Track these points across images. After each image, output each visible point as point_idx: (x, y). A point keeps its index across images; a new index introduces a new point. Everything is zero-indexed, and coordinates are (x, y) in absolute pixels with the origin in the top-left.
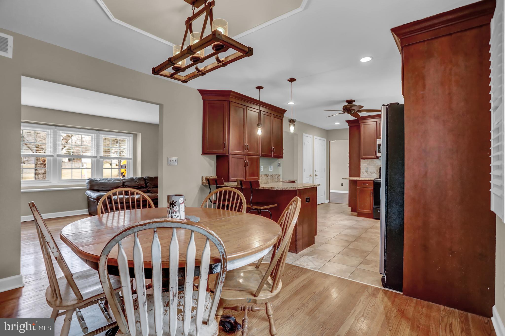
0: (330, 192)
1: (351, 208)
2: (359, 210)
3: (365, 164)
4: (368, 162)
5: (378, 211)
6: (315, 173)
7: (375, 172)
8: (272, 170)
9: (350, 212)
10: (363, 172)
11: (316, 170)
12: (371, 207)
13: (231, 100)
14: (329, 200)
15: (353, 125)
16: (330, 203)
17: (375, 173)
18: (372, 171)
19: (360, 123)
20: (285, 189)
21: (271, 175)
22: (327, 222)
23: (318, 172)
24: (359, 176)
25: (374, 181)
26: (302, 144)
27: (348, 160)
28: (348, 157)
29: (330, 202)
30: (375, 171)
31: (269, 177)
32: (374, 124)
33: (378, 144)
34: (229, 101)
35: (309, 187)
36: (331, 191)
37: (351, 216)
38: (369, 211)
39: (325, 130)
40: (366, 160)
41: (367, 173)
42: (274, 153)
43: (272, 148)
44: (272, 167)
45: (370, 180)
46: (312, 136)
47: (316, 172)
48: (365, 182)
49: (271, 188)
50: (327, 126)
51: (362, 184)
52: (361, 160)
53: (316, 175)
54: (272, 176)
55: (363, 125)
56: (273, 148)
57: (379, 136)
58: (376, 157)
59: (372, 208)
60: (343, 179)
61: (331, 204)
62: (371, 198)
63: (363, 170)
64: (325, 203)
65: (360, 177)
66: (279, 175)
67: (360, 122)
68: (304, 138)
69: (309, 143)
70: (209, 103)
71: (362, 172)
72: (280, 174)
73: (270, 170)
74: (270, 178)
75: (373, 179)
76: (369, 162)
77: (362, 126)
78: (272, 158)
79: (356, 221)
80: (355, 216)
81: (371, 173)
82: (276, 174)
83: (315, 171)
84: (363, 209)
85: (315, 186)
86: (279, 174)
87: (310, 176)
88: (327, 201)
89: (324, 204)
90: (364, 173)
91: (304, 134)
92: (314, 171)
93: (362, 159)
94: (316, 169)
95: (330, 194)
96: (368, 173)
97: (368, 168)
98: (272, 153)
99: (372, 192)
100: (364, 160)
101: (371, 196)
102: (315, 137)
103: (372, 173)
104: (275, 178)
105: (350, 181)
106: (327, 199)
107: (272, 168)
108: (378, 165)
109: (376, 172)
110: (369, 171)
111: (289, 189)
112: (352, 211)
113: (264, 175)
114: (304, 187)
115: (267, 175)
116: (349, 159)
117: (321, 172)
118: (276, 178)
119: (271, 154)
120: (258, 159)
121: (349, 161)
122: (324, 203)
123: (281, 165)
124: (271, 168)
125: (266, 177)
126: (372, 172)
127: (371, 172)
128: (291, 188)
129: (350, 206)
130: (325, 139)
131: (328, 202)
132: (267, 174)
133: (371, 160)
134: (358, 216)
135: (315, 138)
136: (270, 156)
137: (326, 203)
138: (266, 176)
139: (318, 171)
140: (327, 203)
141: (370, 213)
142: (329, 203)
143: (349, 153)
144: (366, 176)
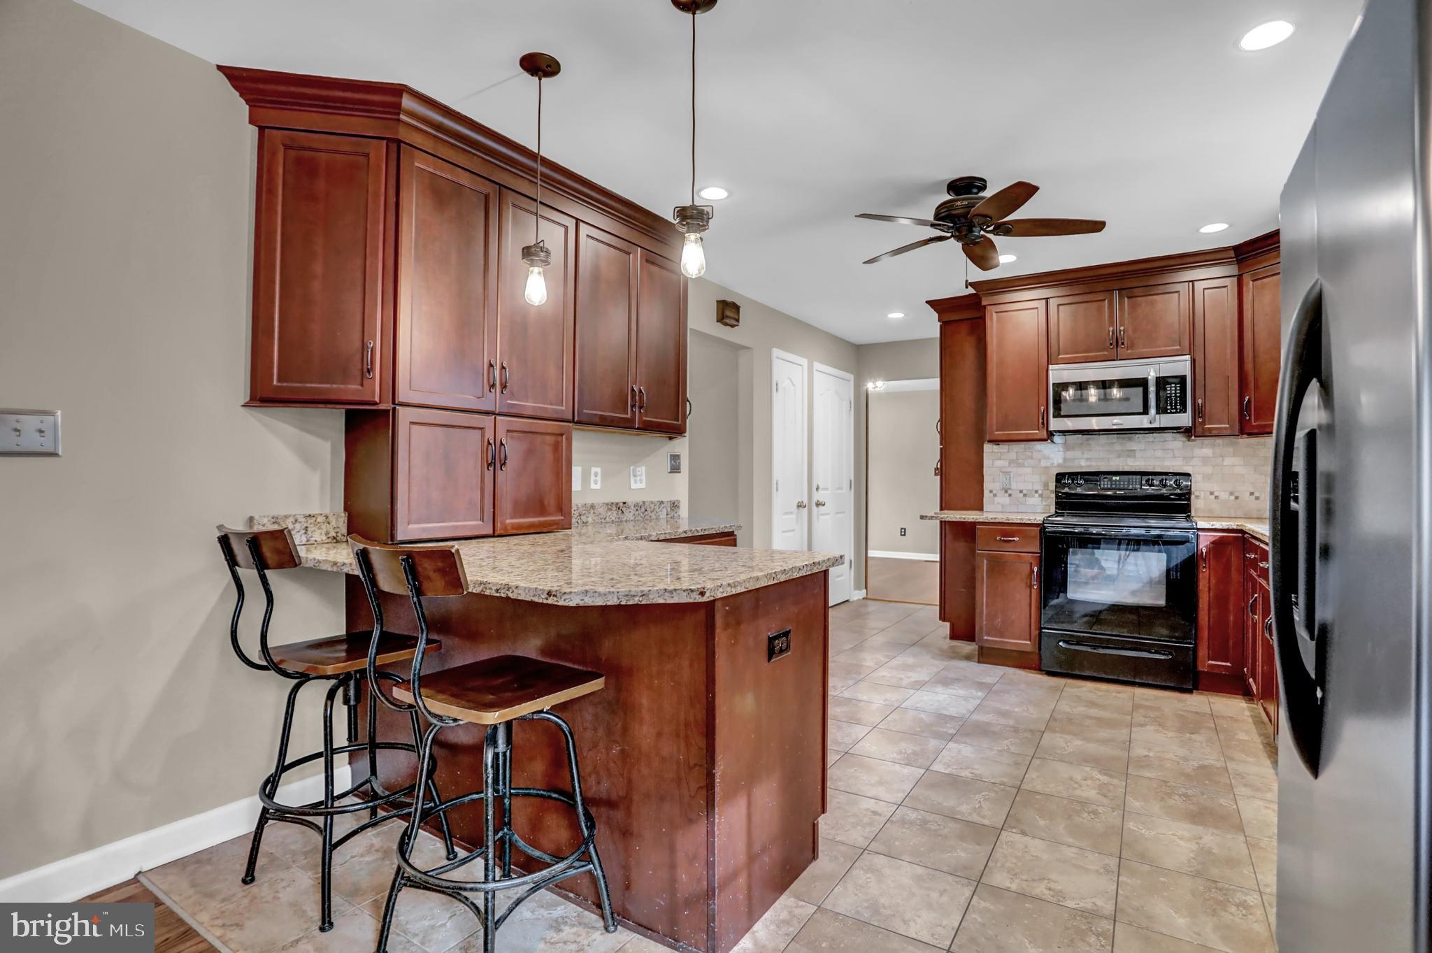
0: (869, 555)
1: (948, 624)
2: (985, 638)
3: (999, 463)
4: (1013, 456)
5: (1061, 644)
6: (817, 496)
7: (1036, 492)
8: (643, 486)
9: (945, 638)
10: (994, 492)
11: (821, 487)
12: (1033, 627)
13: (403, 134)
14: (865, 590)
15: (954, 317)
16: (870, 602)
17: (1037, 495)
18: (1026, 487)
19: (985, 307)
20: (631, 603)
21: (638, 506)
22: (865, 698)
23: (829, 492)
24: (980, 508)
25: (1042, 527)
26: (769, 386)
27: (938, 447)
28: (938, 436)
29: (868, 597)
30: (1039, 487)
31: (629, 515)
32: (1037, 308)
33: (1054, 384)
34: (399, 142)
35: (783, 578)
36: (871, 553)
37: (953, 658)
38: (1026, 644)
39: (848, 342)
40: (1004, 448)
41: (1007, 495)
42: (646, 411)
43: (633, 390)
44: (642, 470)
45: (1029, 522)
46: (804, 362)
47: (820, 492)
48: (1007, 530)
49: (549, 594)
50: (860, 328)
51: (998, 538)
52: (988, 448)
53: (818, 504)
54: (643, 510)
55: (994, 315)
56: (640, 391)
57: (1059, 355)
58: (1045, 435)
59: (1035, 633)
60: (922, 517)
61: (872, 607)
62: (1033, 590)
63: (991, 483)
64: (851, 600)
65: (982, 510)
66: (675, 505)
67: (984, 303)
68: (777, 365)
69: (794, 385)
70: (286, 147)
71: (991, 492)
72: (679, 501)
73: (633, 486)
74: (632, 518)
75: (1039, 519)
76: (1017, 453)
77: (991, 315)
78: (634, 432)
79: (981, 685)
80: (968, 658)
81: (1022, 495)
82: (662, 502)
83: (817, 489)
84: (1002, 636)
85: (815, 570)
86: (674, 498)
87: (798, 506)
88: (857, 592)
89: (846, 604)
90: (995, 495)
91: (776, 352)
92: (811, 487)
93: (990, 441)
94: (819, 479)
95: (870, 563)
96: (1010, 495)
97: (1010, 475)
98: (633, 413)
99: (1036, 569)
100: (995, 448)
101: (1031, 586)
102: (817, 365)
103: (1025, 495)
104: (658, 519)
105: (943, 524)
106: (857, 588)
107: (644, 477)
108: (1048, 465)
109: (1040, 492)
110: (1014, 486)
111: (661, 601)
112: (954, 636)
113: (607, 504)
114: (758, 579)
115: (621, 504)
116: (941, 444)
117: (839, 491)
118: (663, 515)
119: (629, 416)
120: (562, 435)
121: (941, 448)
122: (847, 601)
123: (685, 463)
124: (638, 478)
125: (613, 515)
126: (1025, 492)
127: (1021, 492)
128: (671, 592)
129: (943, 617)
130: (851, 377)
131: (861, 598)
132: (620, 500)
133: (1022, 445)
134: (979, 662)
135: (817, 370)
136: (626, 425)
137: (855, 599)
138: (614, 508)
139: (827, 489)
140: (859, 600)
141: (1029, 649)
142: (864, 598)
143: (941, 420)
144: (1003, 506)
